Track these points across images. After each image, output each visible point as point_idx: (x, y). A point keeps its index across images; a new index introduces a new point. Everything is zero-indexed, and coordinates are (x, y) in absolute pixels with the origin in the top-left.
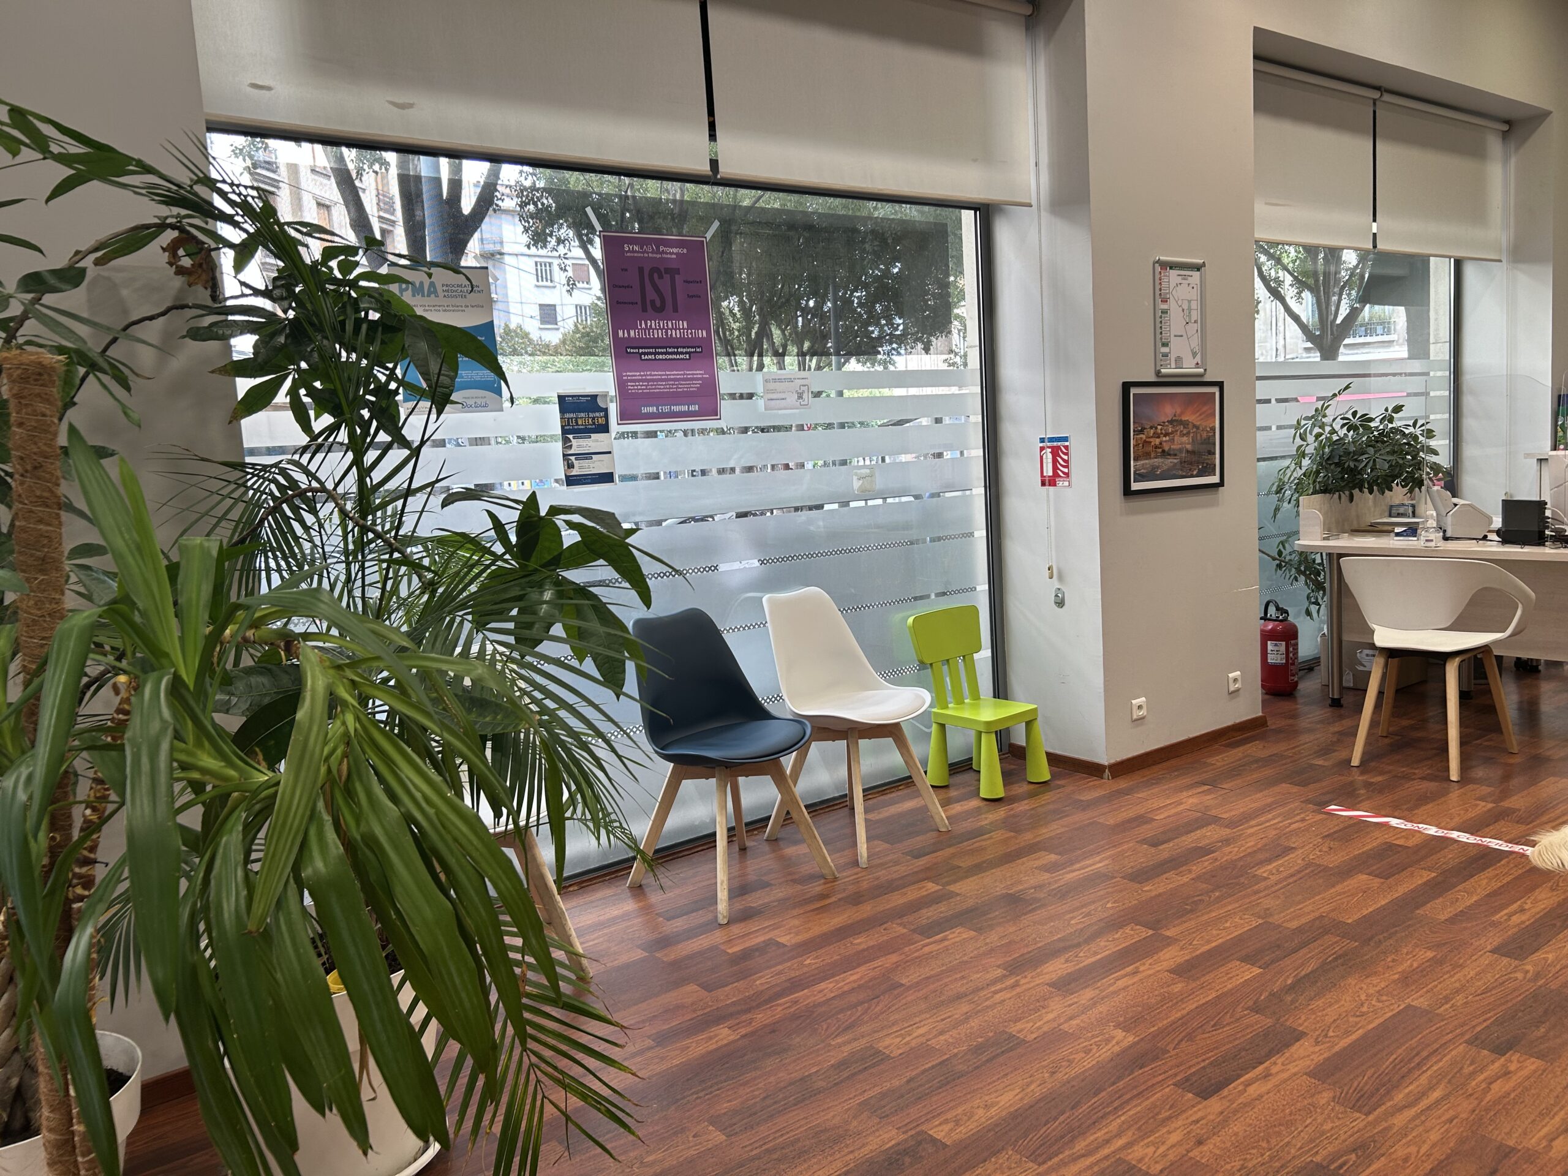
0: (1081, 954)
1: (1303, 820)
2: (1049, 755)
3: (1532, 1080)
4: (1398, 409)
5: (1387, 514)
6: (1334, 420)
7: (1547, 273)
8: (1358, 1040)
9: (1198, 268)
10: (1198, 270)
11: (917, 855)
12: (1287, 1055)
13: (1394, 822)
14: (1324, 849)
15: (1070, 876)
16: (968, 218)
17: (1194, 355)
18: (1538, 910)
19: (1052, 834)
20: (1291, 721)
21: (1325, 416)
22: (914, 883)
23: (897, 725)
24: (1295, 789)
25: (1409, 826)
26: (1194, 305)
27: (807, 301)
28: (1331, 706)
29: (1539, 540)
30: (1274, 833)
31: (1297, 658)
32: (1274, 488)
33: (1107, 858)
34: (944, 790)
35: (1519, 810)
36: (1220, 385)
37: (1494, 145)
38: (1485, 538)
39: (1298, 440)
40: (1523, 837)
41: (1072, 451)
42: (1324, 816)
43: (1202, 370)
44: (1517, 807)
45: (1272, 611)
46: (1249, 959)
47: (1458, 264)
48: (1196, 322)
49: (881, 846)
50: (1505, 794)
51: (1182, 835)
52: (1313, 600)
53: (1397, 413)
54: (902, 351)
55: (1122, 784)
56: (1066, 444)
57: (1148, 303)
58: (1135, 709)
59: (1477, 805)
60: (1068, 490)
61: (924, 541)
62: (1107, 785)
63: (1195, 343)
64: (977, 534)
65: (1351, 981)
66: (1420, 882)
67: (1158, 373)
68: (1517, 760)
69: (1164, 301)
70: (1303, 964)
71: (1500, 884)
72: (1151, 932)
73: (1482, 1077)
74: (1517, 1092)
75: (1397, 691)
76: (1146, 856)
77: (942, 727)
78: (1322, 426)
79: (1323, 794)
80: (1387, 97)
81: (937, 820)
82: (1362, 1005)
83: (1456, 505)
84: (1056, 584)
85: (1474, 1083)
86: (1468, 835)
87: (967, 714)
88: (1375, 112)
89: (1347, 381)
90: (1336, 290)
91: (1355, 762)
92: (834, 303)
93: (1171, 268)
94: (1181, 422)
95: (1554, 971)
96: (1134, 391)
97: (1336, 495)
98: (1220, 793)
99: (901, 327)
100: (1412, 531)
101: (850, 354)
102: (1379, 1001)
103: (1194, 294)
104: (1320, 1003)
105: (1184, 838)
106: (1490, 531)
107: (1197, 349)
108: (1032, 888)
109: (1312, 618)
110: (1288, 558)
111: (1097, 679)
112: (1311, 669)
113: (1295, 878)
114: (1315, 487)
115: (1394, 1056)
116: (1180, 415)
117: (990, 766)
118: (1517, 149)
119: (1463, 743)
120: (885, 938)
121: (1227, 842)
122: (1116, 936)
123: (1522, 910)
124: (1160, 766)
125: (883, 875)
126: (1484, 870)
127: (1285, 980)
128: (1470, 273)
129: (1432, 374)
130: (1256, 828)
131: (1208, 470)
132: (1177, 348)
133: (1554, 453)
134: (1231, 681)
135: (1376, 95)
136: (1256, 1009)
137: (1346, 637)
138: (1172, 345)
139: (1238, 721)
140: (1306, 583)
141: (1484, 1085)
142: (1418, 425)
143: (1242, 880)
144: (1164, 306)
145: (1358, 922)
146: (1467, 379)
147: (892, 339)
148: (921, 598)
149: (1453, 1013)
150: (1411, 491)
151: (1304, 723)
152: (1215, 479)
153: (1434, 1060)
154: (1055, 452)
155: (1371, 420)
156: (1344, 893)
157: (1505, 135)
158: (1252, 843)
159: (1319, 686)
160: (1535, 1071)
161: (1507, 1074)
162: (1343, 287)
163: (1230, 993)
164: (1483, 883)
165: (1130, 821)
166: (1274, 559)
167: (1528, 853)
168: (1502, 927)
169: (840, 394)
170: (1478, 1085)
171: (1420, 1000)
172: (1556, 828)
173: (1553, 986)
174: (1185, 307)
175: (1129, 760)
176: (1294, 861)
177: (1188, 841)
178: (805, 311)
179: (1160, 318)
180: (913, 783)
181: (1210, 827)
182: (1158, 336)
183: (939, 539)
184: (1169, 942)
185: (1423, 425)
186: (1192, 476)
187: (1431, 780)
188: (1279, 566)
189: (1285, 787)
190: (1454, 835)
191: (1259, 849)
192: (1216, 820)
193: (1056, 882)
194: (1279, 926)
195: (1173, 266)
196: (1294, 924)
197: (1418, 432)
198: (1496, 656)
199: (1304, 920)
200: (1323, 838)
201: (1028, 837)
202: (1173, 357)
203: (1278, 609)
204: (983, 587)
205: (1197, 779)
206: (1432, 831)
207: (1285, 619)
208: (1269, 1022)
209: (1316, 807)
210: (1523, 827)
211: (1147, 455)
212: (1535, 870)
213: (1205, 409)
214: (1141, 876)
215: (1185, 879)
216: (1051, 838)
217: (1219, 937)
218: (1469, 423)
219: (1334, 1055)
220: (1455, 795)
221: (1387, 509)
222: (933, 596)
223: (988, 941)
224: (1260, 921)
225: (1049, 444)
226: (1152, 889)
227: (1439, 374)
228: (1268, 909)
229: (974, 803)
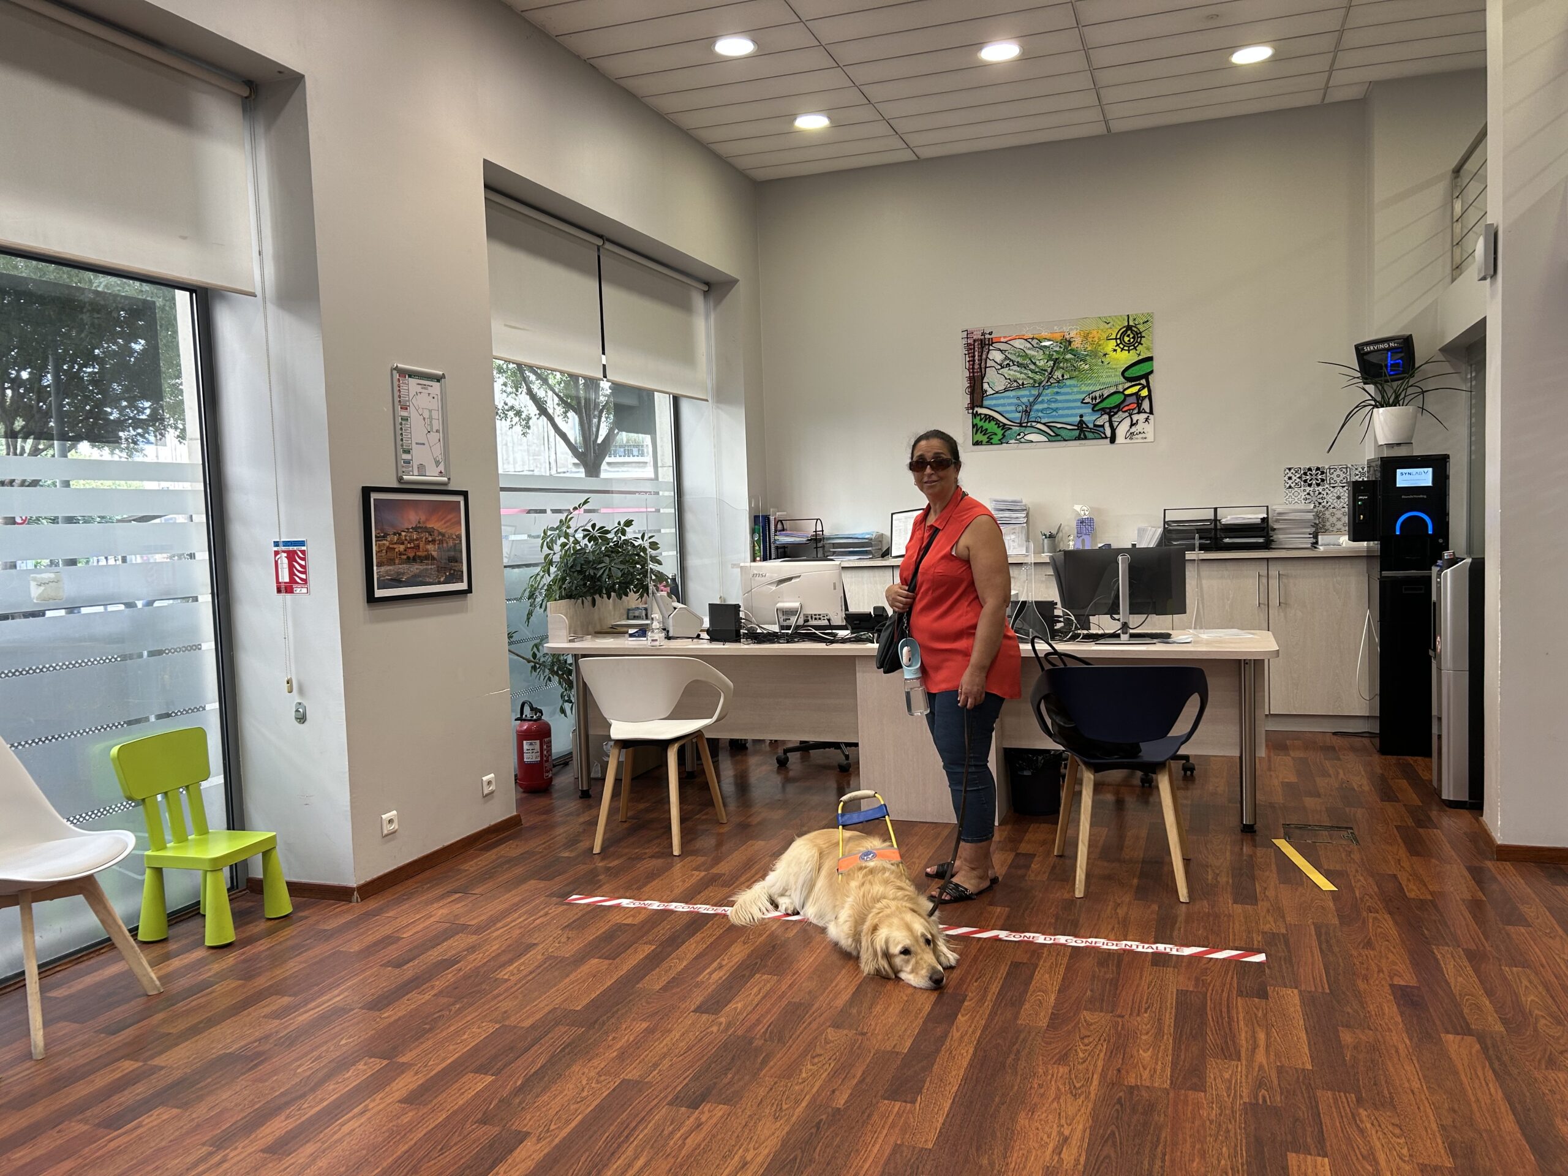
0: (305, 1106)
1: (546, 914)
2: (290, 885)
3: (719, 1125)
4: (629, 523)
5: (625, 616)
6: (576, 531)
7: (741, 413)
8: (576, 1126)
9: (438, 379)
10: (438, 381)
11: (113, 1030)
12: (510, 1161)
13: (625, 902)
14: (563, 940)
15: (303, 1018)
16: (182, 298)
17: (437, 463)
18: (733, 963)
19: (288, 973)
20: (544, 817)
21: (569, 527)
22: (106, 1066)
23: (91, 877)
24: (542, 884)
25: (637, 904)
26: (435, 415)
27: (18, 372)
28: (581, 798)
29: (736, 638)
30: (518, 932)
31: (550, 755)
32: (527, 594)
33: (347, 989)
34: (160, 945)
35: (724, 875)
36: (465, 494)
37: (698, 301)
38: (698, 636)
39: (546, 550)
40: (726, 898)
41: (309, 556)
42: (565, 907)
43: (445, 479)
44: (723, 872)
45: (527, 711)
46: (482, 1070)
47: (676, 400)
48: (437, 431)
49: (64, 1028)
50: (717, 861)
51: (428, 950)
52: (566, 698)
53: (628, 526)
54: (152, 438)
55: (372, 904)
56: (303, 548)
57: (387, 409)
58: (385, 823)
59: (692, 875)
60: (307, 596)
61: (141, 656)
62: (357, 907)
63: (438, 451)
64: (204, 646)
65: (575, 1068)
66: (641, 957)
67: (400, 480)
68: (725, 829)
69: (405, 408)
70: (533, 1061)
71: (705, 946)
72: (385, 1062)
73: (679, 1135)
74: (707, 1141)
75: (633, 779)
76: (390, 978)
77: (159, 872)
78: (567, 536)
79: (567, 885)
80: (608, 246)
81: (145, 981)
82: (583, 1090)
83: (675, 608)
84: (296, 698)
85: (672, 1143)
86: (683, 904)
87: (192, 853)
88: (599, 257)
89: (586, 496)
90: (596, 413)
91: (597, 850)
92: (56, 377)
93: (410, 376)
94: (427, 530)
95: (742, 1017)
96: (374, 496)
97: (580, 601)
98: (470, 899)
99: (148, 411)
100: (643, 632)
101: (78, 438)
102: (598, 1082)
103: (435, 404)
104: (545, 1098)
105: (430, 953)
106: (702, 631)
107: (440, 458)
108: (255, 1042)
109: (566, 716)
110: (542, 660)
111: (343, 796)
112: (566, 764)
113: (533, 975)
114: (561, 592)
115: (607, 1134)
116: (424, 523)
117: (217, 909)
118: (715, 307)
119: (683, 820)
120: (59, 1142)
121: (472, 949)
122: (347, 1076)
123: (721, 967)
124: (414, 879)
125: (65, 1064)
126: (693, 935)
127: (516, 1082)
128: (685, 407)
129: (661, 493)
130: (501, 931)
131: (456, 577)
132: (419, 455)
133: (753, 564)
134: (485, 784)
135: (600, 242)
136: (484, 1121)
137: (591, 732)
138: (413, 452)
139: (493, 823)
140: (560, 683)
141: (680, 1142)
142: (646, 537)
143: (484, 986)
144: (404, 413)
145: (587, 1007)
146: (688, 499)
147: (137, 423)
148: (138, 721)
149: (659, 1078)
150: (641, 596)
151: (558, 816)
152: (463, 586)
153: (641, 1128)
154: (291, 556)
155: (608, 532)
156: (576, 981)
157: (706, 294)
158: (497, 946)
159: (572, 779)
160: (722, 1117)
161: (699, 1125)
162: (601, 412)
163: (461, 1109)
164: (692, 947)
165: (376, 944)
166: (529, 661)
167: (728, 913)
168: (703, 986)
169: (67, 484)
170: (675, 1144)
171: (632, 1073)
172: (749, 887)
173: (740, 1033)
174: (426, 414)
175: (380, 878)
176: (534, 957)
177: (434, 955)
178: (16, 383)
179: (400, 425)
180: (113, 947)
181: (457, 937)
182: (399, 443)
183: (160, 653)
184: (403, 1068)
185: (650, 538)
186: (440, 583)
187: (658, 857)
188: (534, 668)
189: (532, 883)
190: (673, 906)
191: (504, 951)
192: (464, 928)
193: (286, 1027)
194: (515, 1027)
195: (412, 374)
196: (527, 1023)
197: (647, 545)
198: (708, 740)
199: (538, 1016)
200: (562, 929)
201: (262, 982)
202: (415, 464)
203: (532, 709)
204: (213, 706)
205: (449, 888)
206: (655, 905)
207: (539, 719)
208: (496, 1130)
209: (559, 900)
210: (726, 890)
211: (391, 562)
212: (733, 928)
213: (450, 517)
214: (378, 1004)
215: (427, 997)
216: (285, 979)
217: (454, 1053)
218: (691, 538)
219: (554, 1148)
220: (678, 867)
221: (625, 612)
222: (153, 719)
223: (194, 1116)
224: (497, 1026)
225: (284, 548)
226: (390, 1015)
227: (667, 494)
228: (505, 1012)
229: (199, 954)
